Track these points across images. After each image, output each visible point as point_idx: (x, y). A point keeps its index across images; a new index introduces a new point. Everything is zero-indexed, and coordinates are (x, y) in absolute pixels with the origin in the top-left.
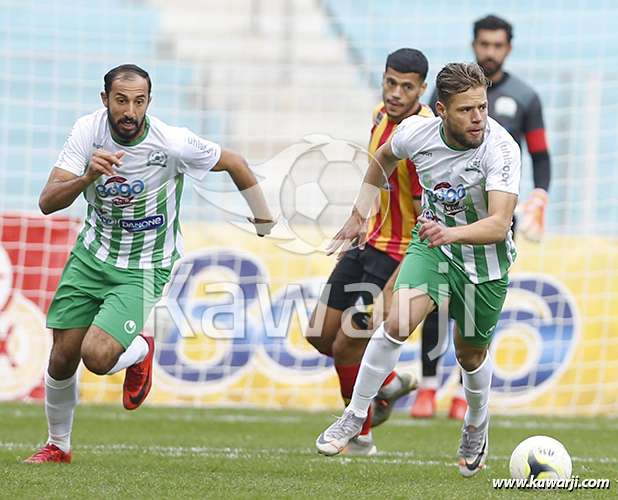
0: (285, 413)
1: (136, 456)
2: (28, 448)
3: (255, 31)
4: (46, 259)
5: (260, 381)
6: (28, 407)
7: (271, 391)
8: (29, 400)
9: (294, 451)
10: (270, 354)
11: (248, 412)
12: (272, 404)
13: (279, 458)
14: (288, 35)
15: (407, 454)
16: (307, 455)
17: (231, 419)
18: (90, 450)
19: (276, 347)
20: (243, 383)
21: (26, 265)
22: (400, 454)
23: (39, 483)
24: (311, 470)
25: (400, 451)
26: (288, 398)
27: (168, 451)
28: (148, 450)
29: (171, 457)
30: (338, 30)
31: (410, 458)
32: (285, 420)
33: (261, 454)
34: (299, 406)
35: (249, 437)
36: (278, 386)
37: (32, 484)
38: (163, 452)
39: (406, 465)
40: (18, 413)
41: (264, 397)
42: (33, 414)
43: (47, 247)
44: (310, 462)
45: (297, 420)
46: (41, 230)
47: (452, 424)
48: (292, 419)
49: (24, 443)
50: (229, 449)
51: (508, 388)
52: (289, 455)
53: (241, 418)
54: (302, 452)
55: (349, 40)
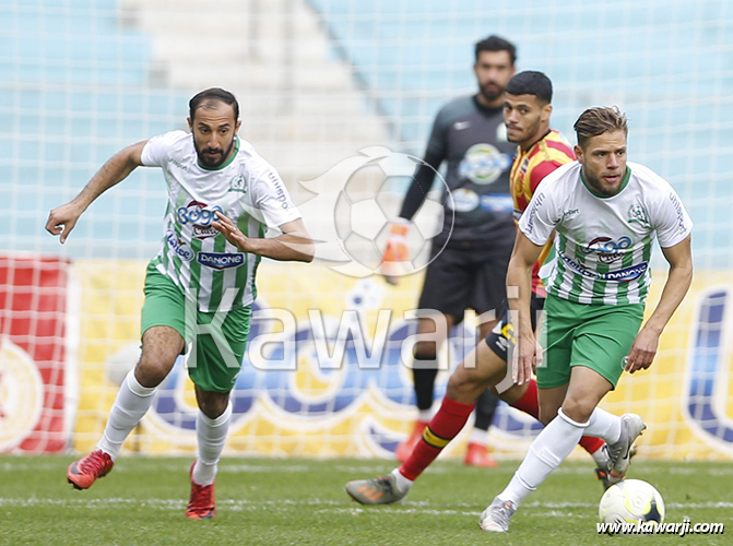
0: (291, 461)
1: (133, 510)
2: (19, 504)
3: (253, 56)
4: (35, 302)
5: (264, 428)
6: (18, 460)
7: (276, 438)
8: (19, 452)
9: (302, 502)
10: (275, 399)
11: (252, 461)
12: (277, 452)
13: (285, 509)
14: (288, 61)
15: (422, 503)
16: (315, 506)
17: (234, 469)
18: (85, 504)
19: (281, 392)
20: (246, 431)
21: (14, 309)
22: (414, 504)
23: (31, 540)
24: (320, 522)
25: (414, 500)
26: (294, 445)
27: (168, 504)
28: (147, 504)
29: (171, 511)
30: (341, 54)
31: (425, 507)
32: (292, 469)
33: (267, 506)
34: (306, 454)
35: (253, 488)
36: (284, 433)
37: (24, 542)
38: (162, 505)
39: (420, 514)
40: (8, 466)
41: (269, 445)
42: (24, 467)
43: (36, 290)
44: (319, 514)
45: (304, 468)
46: (30, 272)
47: (469, 470)
48: (298, 468)
49: (15, 498)
50: (232, 501)
51: (527, 431)
52: (297, 506)
53: (245, 468)
54: (311, 503)
55: (353, 65)
